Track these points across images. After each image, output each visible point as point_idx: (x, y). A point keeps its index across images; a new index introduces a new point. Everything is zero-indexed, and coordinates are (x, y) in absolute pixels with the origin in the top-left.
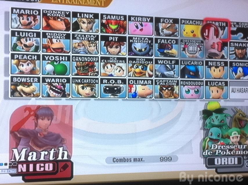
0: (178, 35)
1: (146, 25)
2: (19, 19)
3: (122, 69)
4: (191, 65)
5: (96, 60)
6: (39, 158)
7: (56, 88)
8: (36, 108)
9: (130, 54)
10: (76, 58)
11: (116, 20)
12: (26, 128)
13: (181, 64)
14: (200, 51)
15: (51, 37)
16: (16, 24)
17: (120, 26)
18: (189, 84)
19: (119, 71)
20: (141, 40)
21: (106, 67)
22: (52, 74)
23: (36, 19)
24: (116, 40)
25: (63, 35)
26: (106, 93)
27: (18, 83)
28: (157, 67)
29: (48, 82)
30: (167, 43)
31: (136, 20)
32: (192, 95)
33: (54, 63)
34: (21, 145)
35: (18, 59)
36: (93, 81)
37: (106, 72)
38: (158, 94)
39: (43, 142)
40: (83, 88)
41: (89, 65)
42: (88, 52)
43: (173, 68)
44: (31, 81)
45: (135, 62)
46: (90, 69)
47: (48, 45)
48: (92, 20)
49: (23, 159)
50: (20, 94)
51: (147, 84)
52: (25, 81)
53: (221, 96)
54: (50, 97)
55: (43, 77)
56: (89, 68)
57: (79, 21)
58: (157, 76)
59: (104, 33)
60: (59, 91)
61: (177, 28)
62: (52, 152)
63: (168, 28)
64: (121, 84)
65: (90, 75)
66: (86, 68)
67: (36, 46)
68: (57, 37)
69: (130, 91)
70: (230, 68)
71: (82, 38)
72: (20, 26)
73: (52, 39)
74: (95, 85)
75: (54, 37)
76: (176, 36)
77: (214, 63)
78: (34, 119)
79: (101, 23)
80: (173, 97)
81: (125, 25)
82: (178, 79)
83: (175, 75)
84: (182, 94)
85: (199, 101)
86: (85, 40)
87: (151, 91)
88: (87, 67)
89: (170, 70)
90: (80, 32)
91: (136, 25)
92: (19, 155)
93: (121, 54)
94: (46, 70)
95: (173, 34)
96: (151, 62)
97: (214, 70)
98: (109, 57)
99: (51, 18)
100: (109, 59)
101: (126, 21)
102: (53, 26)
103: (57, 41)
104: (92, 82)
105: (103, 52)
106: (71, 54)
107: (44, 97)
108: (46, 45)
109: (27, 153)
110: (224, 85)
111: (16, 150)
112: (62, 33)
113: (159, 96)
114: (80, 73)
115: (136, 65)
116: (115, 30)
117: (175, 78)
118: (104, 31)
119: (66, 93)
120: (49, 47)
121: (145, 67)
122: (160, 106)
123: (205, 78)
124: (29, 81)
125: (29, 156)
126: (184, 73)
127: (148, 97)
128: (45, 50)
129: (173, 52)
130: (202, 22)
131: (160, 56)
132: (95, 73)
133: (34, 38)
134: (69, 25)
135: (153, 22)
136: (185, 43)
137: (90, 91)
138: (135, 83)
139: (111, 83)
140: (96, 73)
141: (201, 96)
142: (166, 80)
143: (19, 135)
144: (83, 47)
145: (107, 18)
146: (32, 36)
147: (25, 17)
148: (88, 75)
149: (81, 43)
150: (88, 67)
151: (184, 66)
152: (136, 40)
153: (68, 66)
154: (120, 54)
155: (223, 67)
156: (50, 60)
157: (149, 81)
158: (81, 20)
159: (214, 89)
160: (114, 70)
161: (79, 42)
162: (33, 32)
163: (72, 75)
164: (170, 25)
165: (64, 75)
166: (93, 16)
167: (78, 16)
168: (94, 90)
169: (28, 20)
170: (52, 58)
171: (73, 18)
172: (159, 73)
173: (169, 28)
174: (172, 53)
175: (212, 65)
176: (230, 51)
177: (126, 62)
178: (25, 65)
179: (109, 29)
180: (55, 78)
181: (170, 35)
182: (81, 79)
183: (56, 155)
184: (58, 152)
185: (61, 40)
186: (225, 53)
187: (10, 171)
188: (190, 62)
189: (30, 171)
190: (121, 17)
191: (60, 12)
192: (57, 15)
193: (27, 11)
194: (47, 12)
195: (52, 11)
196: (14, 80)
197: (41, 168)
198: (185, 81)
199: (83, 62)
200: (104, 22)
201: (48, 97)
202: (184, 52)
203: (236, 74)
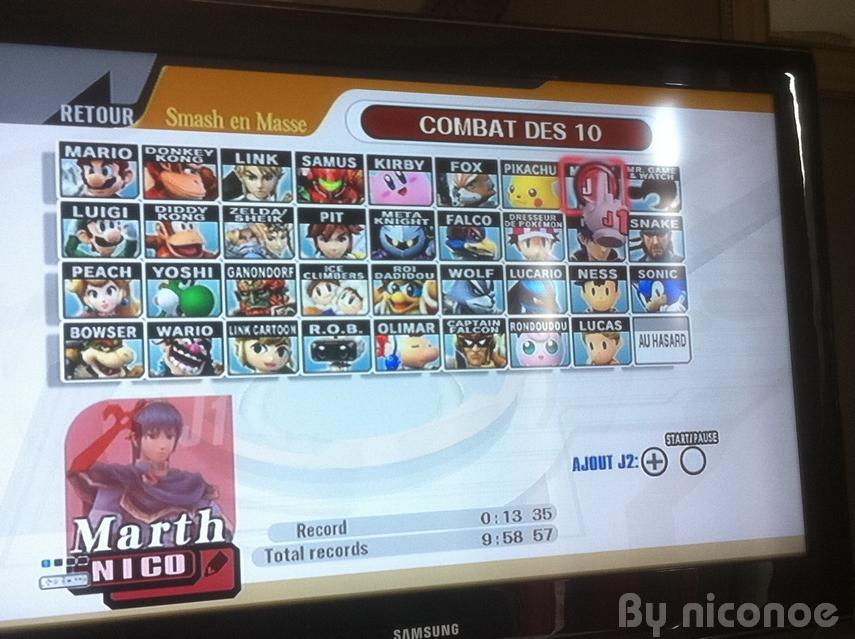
0: (496, 203)
1: (414, 179)
2: (79, 168)
3: (357, 295)
5: (288, 273)
6: (147, 541)
7: (186, 350)
8: (133, 406)
9: (377, 254)
10: (235, 271)
11: (337, 167)
12: (110, 463)
13: (509, 278)
14: (554, 241)
15: (167, 216)
16: (72, 183)
17: (349, 184)
19: (351, 301)
20: (402, 217)
21: (315, 292)
22: (175, 314)
23: (126, 170)
24: (339, 220)
25: (199, 212)
26: (320, 360)
28: (448, 286)
29: (164, 337)
30: (470, 224)
31: (389, 167)
32: (541, 357)
33: (178, 284)
34: (97, 508)
36: (283, 330)
37: (315, 303)
38: (454, 357)
39: (155, 496)
40: (257, 349)
41: (272, 288)
42: (268, 252)
43: (488, 287)
45: (391, 278)
46: (274, 298)
47: (159, 237)
48: (274, 168)
49: (103, 546)
50: (90, 370)
51: (424, 331)
53: (614, 358)
54: (170, 375)
55: (150, 324)
56: (271, 295)
57: (239, 172)
58: (448, 311)
59: (306, 202)
60: (194, 358)
61: (493, 186)
62: (182, 524)
63: (470, 184)
64: (357, 334)
65: (276, 315)
66: (264, 295)
67: (128, 241)
68: (185, 216)
69: (381, 353)
70: (631, 283)
72: (85, 190)
73: (171, 221)
74: (290, 341)
75: (175, 217)
76: (491, 205)
77: (591, 271)
78: (130, 438)
79: (297, 176)
80: (492, 364)
81: (360, 181)
83: (493, 305)
84: (515, 354)
85: (559, 372)
86: (257, 221)
87: (435, 349)
88: (265, 292)
89: (483, 295)
90: (243, 200)
91: (388, 180)
92: (93, 536)
93: (354, 257)
94: (157, 304)
95: (484, 201)
96: (432, 275)
97: (593, 290)
98: (323, 266)
99: (167, 166)
100: (323, 271)
101: (362, 168)
102: (171, 189)
103: (183, 227)
104: (280, 333)
105: (306, 253)
106: (221, 260)
107: (156, 377)
108: (155, 237)
109: (115, 531)
110: (621, 327)
111: (85, 521)
112: (196, 206)
113: (456, 363)
114: (248, 308)
115: (395, 284)
116: (334, 193)
117: (496, 314)
118: (307, 196)
119: (213, 365)
120: (164, 243)
121: (415, 288)
122: (459, 387)
123: (573, 313)
125: (119, 537)
127: (428, 366)
128: (153, 251)
129: (485, 248)
130: (555, 167)
131: (453, 257)
132: (286, 307)
133: (121, 221)
134: (214, 185)
135: (431, 171)
136: (517, 222)
137: (277, 355)
139: (330, 332)
140: (289, 309)
141: (563, 359)
142: (471, 320)
143: (90, 482)
144: (254, 239)
145: (312, 163)
146: (118, 216)
147: (97, 166)
148: (269, 315)
149: (248, 229)
150: (267, 293)
151: (517, 281)
152: (390, 218)
153: (215, 291)
154: (349, 255)
155: (616, 281)
156: (167, 278)
157: (428, 324)
158: (245, 171)
159: (596, 339)
160: (336, 298)
161: (241, 228)
162: (121, 206)
163: (227, 315)
164: (475, 176)
165: (206, 315)
166: (276, 159)
167: (238, 161)
168: (285, 352)
169: (105, 172)
170: (172, 272)
171: (224, 166)
172: (454, 302)
173: (474, 184)
174: (485, 251)
175: (586, 277)
177: (366, 278)
178: (101, 292)
179: (321, 193)
180: (182, 325)
181: (476, 204)
182: (252, 324)
183: (193, 530)
184: (197, 523)
185: (193, 223)
187: (69, 581)
188: (531, 271)
189: (125, 577)
190: (350, 160)
191: (189, 152)
192: (183, 157)
193: (103, 151)
194: (154, 151)
195: (169, 148)
196: (72, 333)
197: (155, 568)
198: (522, 320)
199: (254, 280)
200: (305, 174)
201: (165, 376)
202: (514, 245)
203: (648, 300)
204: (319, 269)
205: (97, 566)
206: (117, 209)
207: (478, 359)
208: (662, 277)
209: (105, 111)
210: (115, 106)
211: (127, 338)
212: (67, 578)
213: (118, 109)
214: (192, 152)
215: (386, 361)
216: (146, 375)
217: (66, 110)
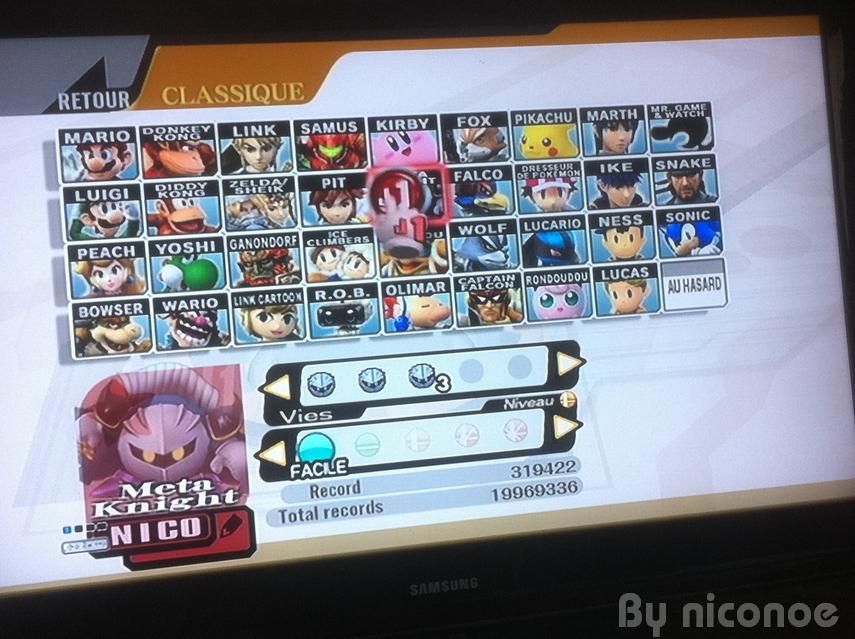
0: (507, 156)
1: (418, 139)
2: (78, 153)
3: (363, 259)
4: (548, 231)
5: (291, 241)
7: (192, 323)
10: (238, 243)
11: (337, 132)
13: (523, 231)
14: (571, 190)
15: (168, 194)
16: (73, 169)
17: (349, 147)
18: (550, 282)
19: (357, 265)
21: (319, 258)
22: (179, 288)
23: (125, 152)
24: (342, 186)
25: (199, 187)
26: (326, 325)
27: (93, 319)
28: (457, 244)
29: (170, 311)
31: (391, 128)
32: (561, 310)
33: (181, 259)
35: (86, 258)
36: (289, 297)
37: (320, 270)
38: (467, 315)
40: (263, 317)
41: (276, 257)
42: (270, 222)
43: (501, 242)
44: (126, 312)
46: (278, 267)
47: (161, 215)
48: (272, 139)
50: (99, 346)
51: (434, 290)
52: (110, 314)
53: (640, 306)
54: (178, 347)
55: (155, 300)
57: (237, 145)
58: (459, 268)
59: (307, 170)
60: (201, 330)
61: (504, 138)
63: (479, 139)
64: (365, 297)
65: (280, 283)
66: (268, 265)
67: (130, 221)
68: (185, 192)
69: (391, 315)
70: (658, 228)
71: (251, 188)
72: (86, 175)
73: (171, 198)
74: (295, 308)
75: (175, 194)
76: (503, 158)
77: (613, 218)
79: (296, 145)
80: (508, 319)
81: (362, 145)
82: (518, 270)
83: (507, 259)
84: (532, 308)
85: (581, 324)
86: (257, 193)
87: (447, 308)
88: (268, 262)
89: (495, 250)
90: (242, 173)
91: (391, 141)
93: (358, 221)
94: (162, 280)
95: (493, 155)
96: (441, 234)
97: (616, 239)
98: (327, 232)
99: (165, 145)
100: (327, 237)
101: (364, 132)
102: (170, 166)
103: (184, 203)
104: (286, 301)
105: (308, 220)
106: (223, 234)
107: (164, 350)
108: (156, 215)
110: (647, 274)
112: (195, 182)
113: (469, 320)
114: (252, 279)
116: (335, 159)
117: (510, 268)
118: (308, 165)
119: (220, 335)
120: (165, 220)
122: (473, 344)
123: (593, 262)
124: (121, 312)
126: (531, 253)
127: (440, 325)
128: (155, 229)
129: (497, 203)
130: (571, 114)
131: (462, 214)
132: (290, 275)
133: (123, 202)
134: (213, 160)
135: (437, 129)
136: (530, 174)
137: (283, 322)
138: (400, 293)
139: (337, 297)
140: (293, 277)
141: (584, 310)
142: (484, 276)
144: (256, 211)
145: (311, 130)
146: (119, 196)
147: (96, 151)
148: (274, 284)
149: (249, 201)
151: (532, 234)
153: (219, 264)
154: (354, 219)
155: (641, 227)
156: (169, 254)
157: (438, 283)
158: (243, 143)
159: (621, 287)
160: (341, 263)
161: (242, 201)
162: (121, 187)
163: (232, 287)
164: (484, 129)
165: (210, 288)
166: (274, 129)
167: (236, 134)
168: (292, 319)
169: (104, 156)
170: (175, 248)
171: (222, 140)
172: (465, 259)
173: (483, 139)
174: (497, 205)
175: (607, 224)
176: (655, 183)
177: (372, 241)
178: (107, 272)
179: (321, 159)
180: (187, 299)
181: (485, 158)
182: (256, 294)
185: (193, 199)
186: (642, 189)
187: (90, 545)
188: (547, 222)
189: (143, 540)
190: (350, 125)
191: (186, 129)
192: (180, 136)
193: (102, 135)
194: (152, 131)
195: (166, 127)
196: (81, 312)
197: (171, 532)
198: (538, 274)
199: (257, 251)
200: (304, 142)
201: (173, 349)
202: (528, 197)
203: (677, 243)
204: (323, 235)
205: (115, 531)
206: (118, 190)
207: (492, 315)
208: (693, 219)
209: (102, 96)
210: (110, 91)
211: (133, 314)
212: (88, 543)
213: (114, 93)
214: (190, 129)
215: (396, 322)
216: (154, 349)
217: (64, 98)
